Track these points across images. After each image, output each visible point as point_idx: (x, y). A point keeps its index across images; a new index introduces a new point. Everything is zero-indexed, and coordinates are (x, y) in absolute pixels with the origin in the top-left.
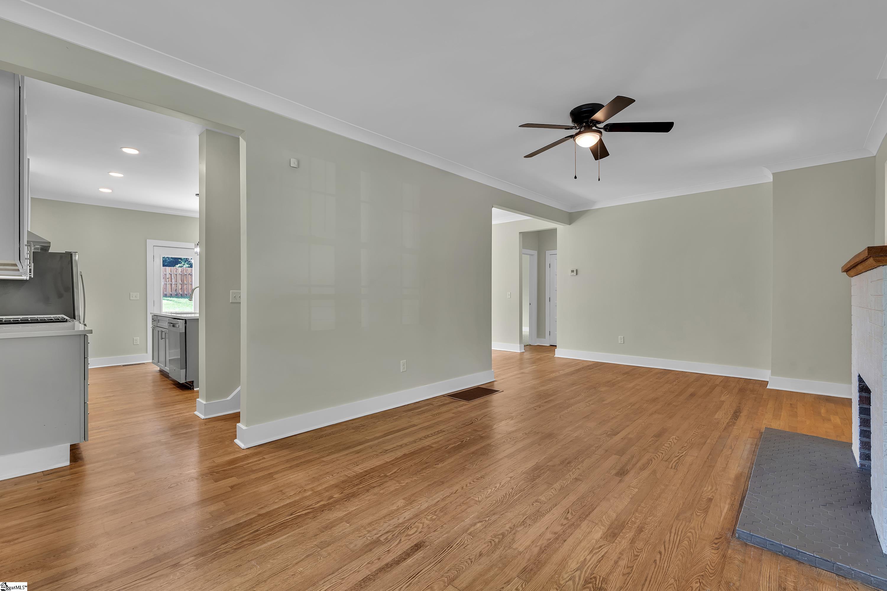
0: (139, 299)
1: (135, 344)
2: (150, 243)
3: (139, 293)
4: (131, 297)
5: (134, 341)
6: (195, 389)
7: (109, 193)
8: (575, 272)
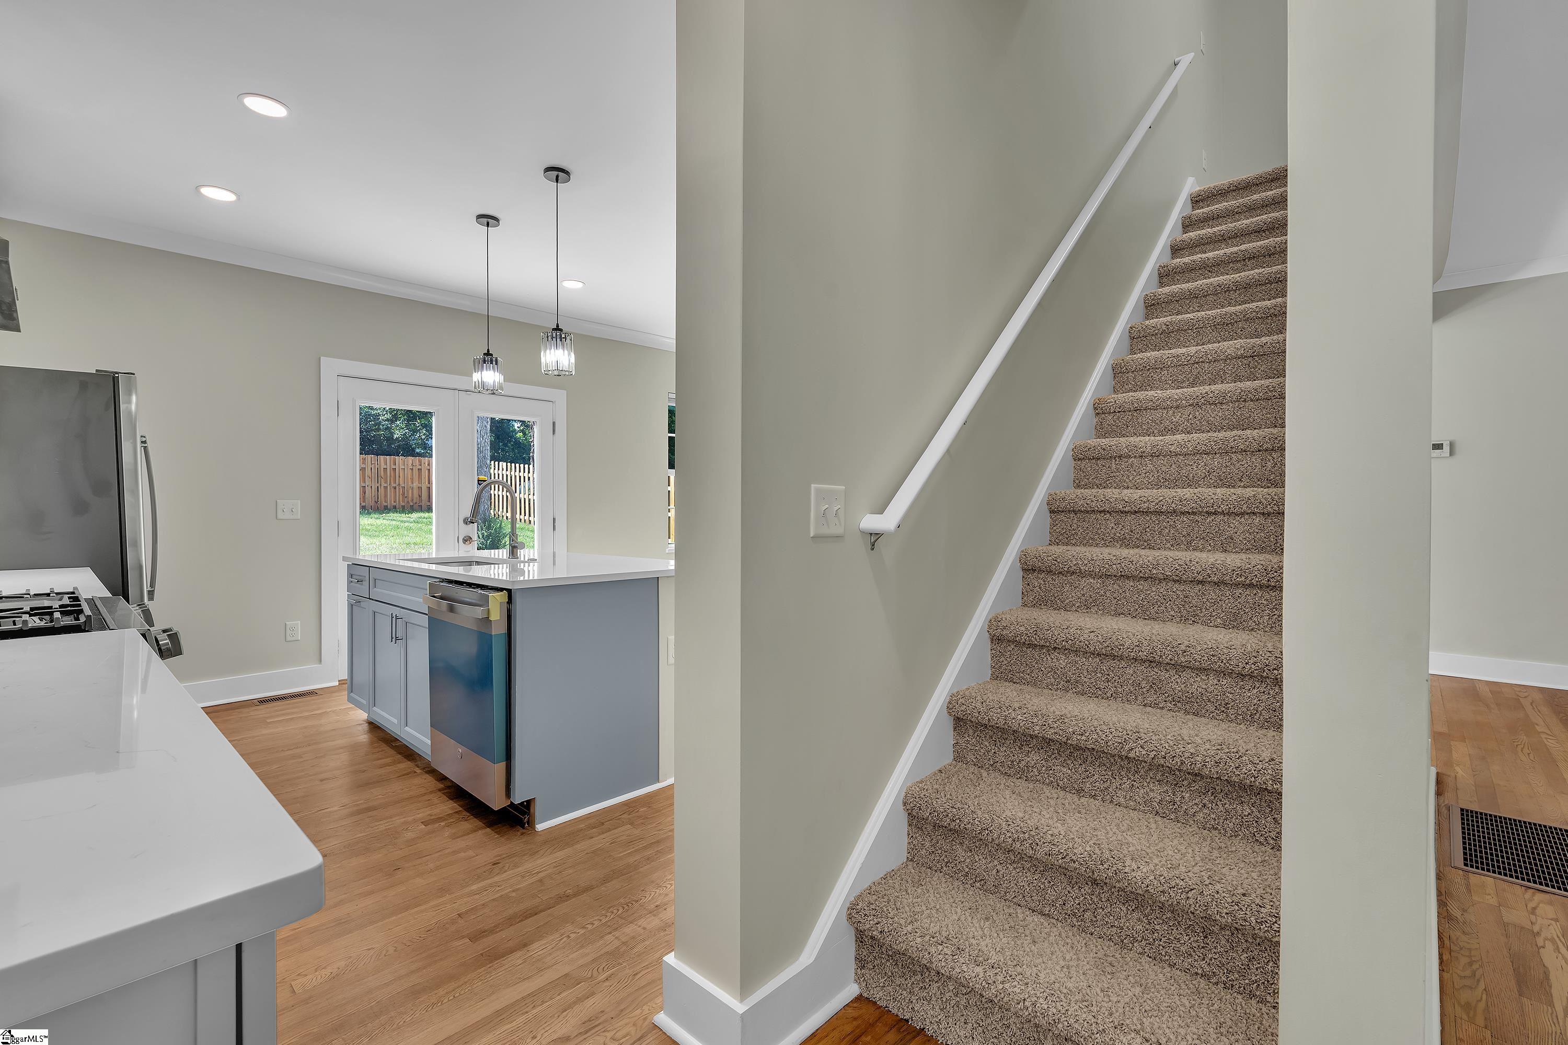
0: (299, 517)
1: (289, 638)
2: (331, 366)
3: (299, 501)
4: (280, 512)
5: (288, 632)
6: (540, 827)
7: (231, 202)
8: (1446, 448)
